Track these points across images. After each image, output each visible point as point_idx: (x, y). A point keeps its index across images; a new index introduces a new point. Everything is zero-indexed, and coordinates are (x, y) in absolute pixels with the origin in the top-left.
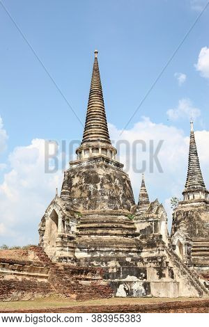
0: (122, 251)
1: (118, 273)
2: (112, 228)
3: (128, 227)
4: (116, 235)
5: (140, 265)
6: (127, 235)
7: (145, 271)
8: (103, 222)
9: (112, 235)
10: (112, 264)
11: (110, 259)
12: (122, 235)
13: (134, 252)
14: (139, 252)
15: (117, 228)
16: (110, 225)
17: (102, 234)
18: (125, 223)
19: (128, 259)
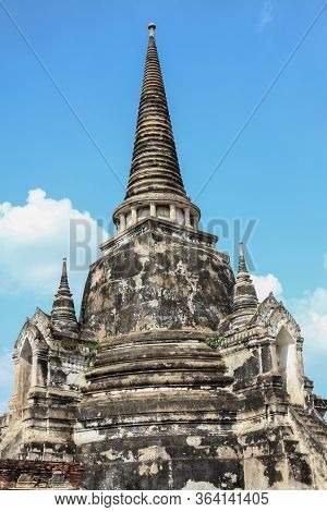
0: (181, 423)
1: (163, 475)
2: (160, 370)
3: (202, 364)
4: (167, 384)
5: (224, 453)
6: (197, 384)
7: (237, 467)
8: (139, 358)
9: (157, 385)
10: (149, 453)
11: (146, 442)
12: (183, 384)
13: (210, 422)
14: (224, 423)
15: (173, 369)
16: (155, 363)
17: (133, 386)
18: (195, 357)
19: (194, 442)
